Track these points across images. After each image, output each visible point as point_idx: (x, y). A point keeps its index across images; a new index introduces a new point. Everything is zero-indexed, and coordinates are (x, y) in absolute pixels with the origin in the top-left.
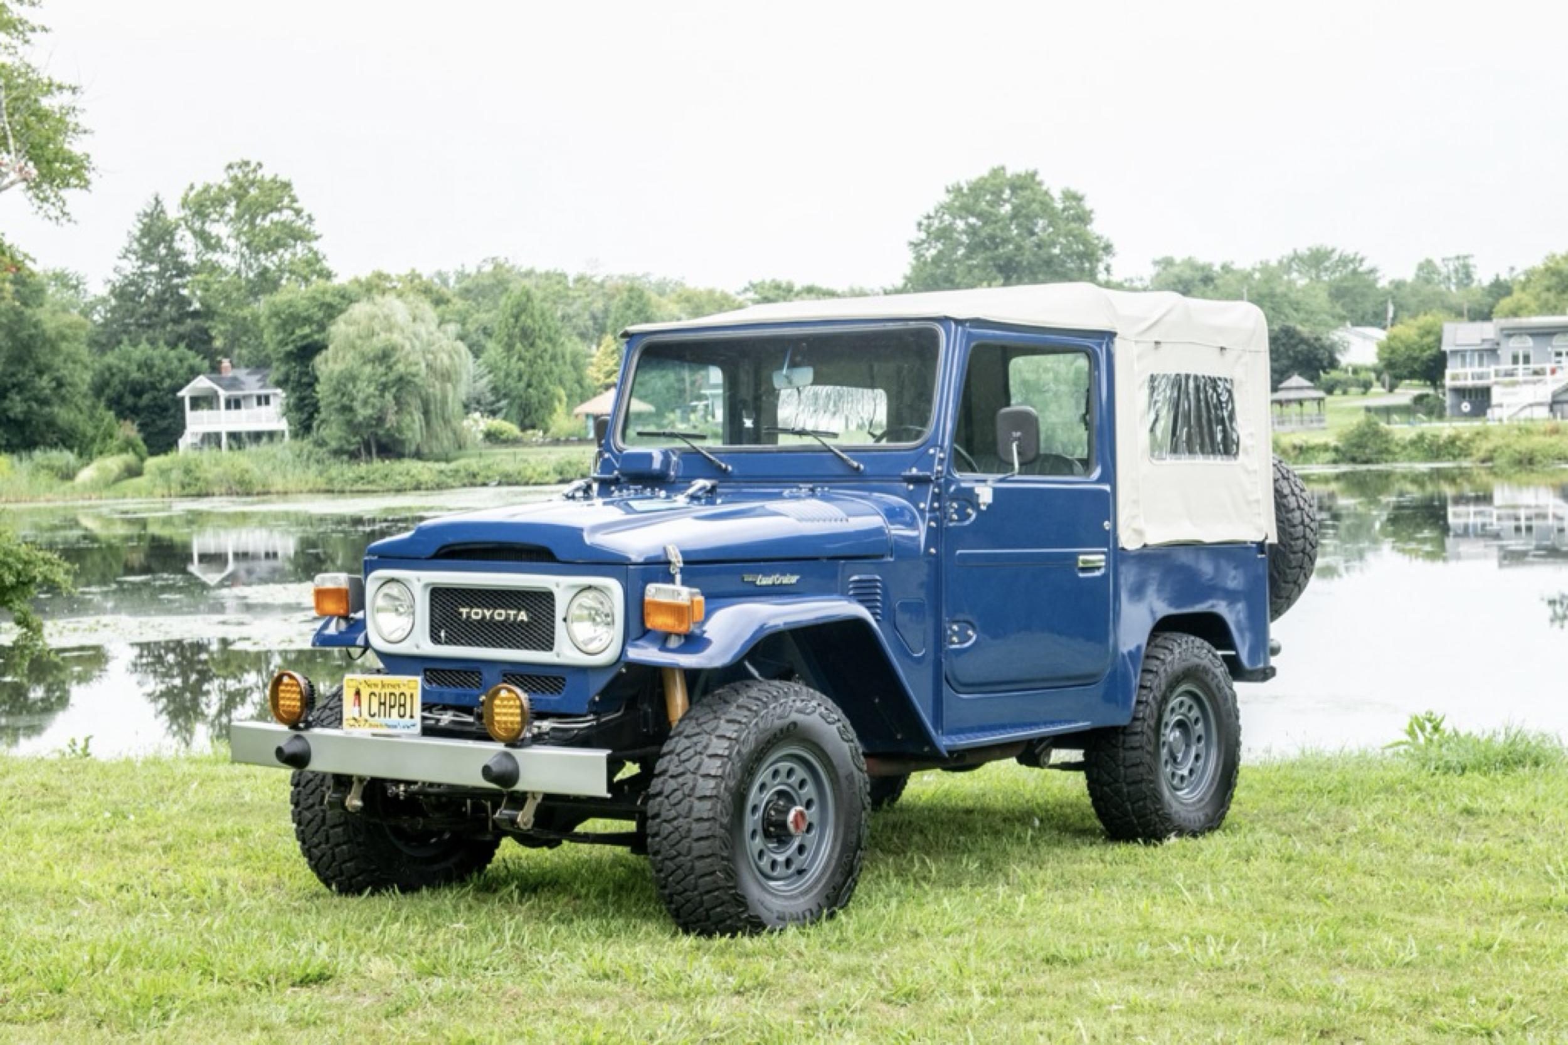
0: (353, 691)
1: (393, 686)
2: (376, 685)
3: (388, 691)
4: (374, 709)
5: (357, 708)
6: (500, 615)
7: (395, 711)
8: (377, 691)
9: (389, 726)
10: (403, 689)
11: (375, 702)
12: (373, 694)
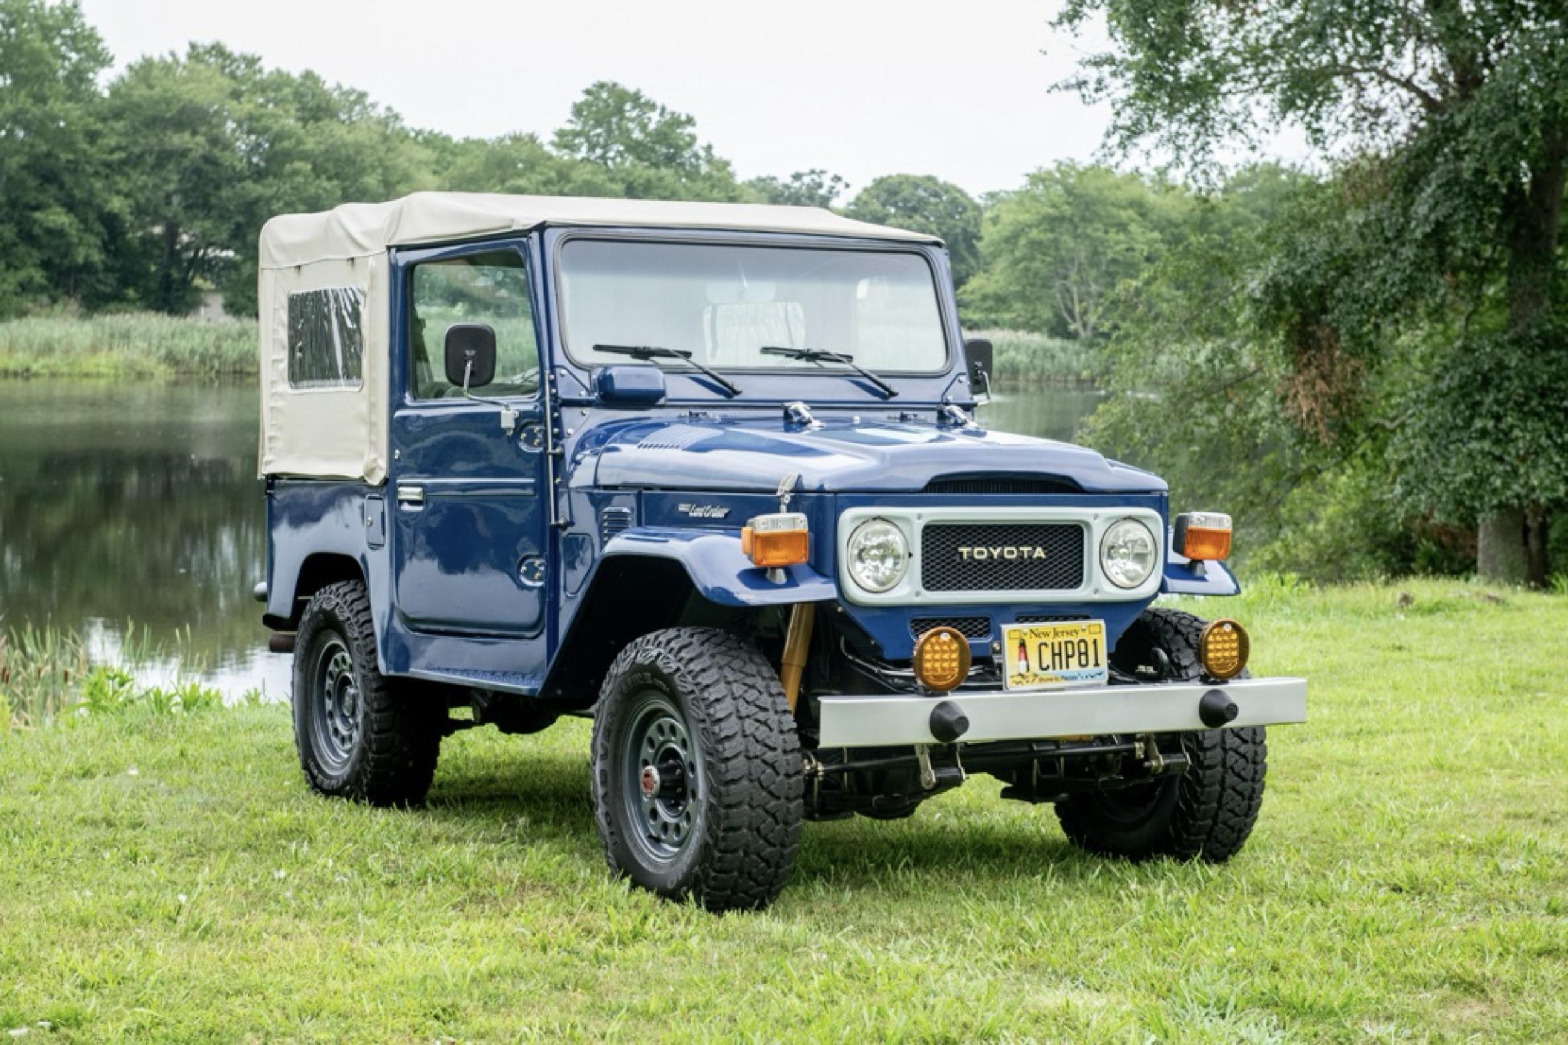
0: (1016, 643)
1: (1069, 633)
2: (1047, 634)
3: (1063, 639)
4: (1047, 660)
5: (1023, 663)
6: (1010, 552)
7: (1073, 662)
8: (1048, 640)
9: (1066, 679)
10: (1081, 636)
11: (1047, 653)
12: (1046, 645)
